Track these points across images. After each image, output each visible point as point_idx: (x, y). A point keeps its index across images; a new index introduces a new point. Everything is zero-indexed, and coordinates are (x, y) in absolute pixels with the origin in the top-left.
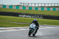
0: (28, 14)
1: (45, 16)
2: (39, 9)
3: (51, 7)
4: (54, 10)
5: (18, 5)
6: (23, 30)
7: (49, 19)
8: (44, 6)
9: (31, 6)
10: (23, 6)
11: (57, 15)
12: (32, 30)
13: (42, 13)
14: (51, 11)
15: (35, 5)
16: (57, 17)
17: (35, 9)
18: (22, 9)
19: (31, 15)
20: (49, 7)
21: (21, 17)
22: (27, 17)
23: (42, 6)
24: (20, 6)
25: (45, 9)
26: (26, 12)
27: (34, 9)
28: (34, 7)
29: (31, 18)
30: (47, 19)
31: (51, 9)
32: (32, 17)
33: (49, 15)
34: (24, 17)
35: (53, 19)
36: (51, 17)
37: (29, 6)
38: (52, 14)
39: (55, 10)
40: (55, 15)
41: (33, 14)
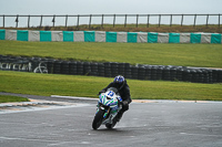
1: (56, 63)
2: (34, 36)
3: (78, 28)
4: (89, 40)
7: (70, 72)
9: (1, 26)
13: (44, 53)
14: (76, 43)
15: (17, 21)
16: (99, 66)
17: (15, 38)
20: (71, 29)
23: (43, 25)
25: (56, 36)
27: (12, 36)
28: (11, 28)
30: (62, 72)
31: (79, 36)
33: (71, 59)
35: (84, 74)
36: (78, 65)
38: (79, 56)
39: (93, 41)
40: (92, 58)
41: (8, 56)
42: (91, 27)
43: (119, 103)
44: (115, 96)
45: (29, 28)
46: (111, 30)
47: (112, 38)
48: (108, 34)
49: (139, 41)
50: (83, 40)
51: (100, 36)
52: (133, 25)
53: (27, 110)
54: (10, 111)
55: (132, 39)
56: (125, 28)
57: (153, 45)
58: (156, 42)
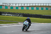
0: (10, 13)
1: (25, 15)
2: (20, 8)
3: (30, 6)
4: (32, 9)
5: (1, 5)
6: (5, 27)
8: (24, 6)
9: (12, 6)
10: (6, 6)
11: (34, 14)
12: (25, 26)
13: (22, 12)
14: (29, 10)
16: (35, 15)
18: (5, 8)
19: (12, 14)
21: (4, 15)
22: (9, 16)
23: (22, 6)
24: (3, 5)
25: (25, 8)
26: (8, 11)
27: (15, 8)
28: (15, 6)
29: (13, 17)
31: (30, 8)
32: (13, 15)
33: (28, 14)
34: (7, 15)
35: (31, 17)
36: (30, 15)
37: (10, 6)
38: (30, 13)
40: (33, 13)
41: (14, 13)
42: (33, 6)
43: (28, 24)
44: (27, 22)
45: (19, 6)
46: (37, 7)
47: (37, 9)
48: (37, 8)
49: (44, 9)
50: (31, 9)
51: (35, 8)
52: (42, 6)
53: (18, 25)
54: (14, 26)
55: (42, 9)
56: (41, 6)
57: (47, 10)
58: (48, 10)
